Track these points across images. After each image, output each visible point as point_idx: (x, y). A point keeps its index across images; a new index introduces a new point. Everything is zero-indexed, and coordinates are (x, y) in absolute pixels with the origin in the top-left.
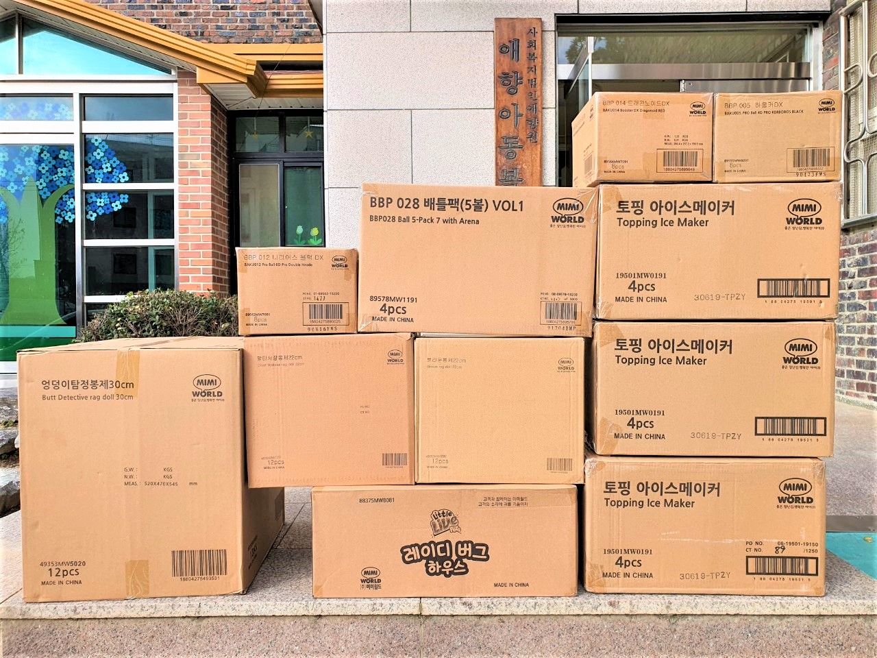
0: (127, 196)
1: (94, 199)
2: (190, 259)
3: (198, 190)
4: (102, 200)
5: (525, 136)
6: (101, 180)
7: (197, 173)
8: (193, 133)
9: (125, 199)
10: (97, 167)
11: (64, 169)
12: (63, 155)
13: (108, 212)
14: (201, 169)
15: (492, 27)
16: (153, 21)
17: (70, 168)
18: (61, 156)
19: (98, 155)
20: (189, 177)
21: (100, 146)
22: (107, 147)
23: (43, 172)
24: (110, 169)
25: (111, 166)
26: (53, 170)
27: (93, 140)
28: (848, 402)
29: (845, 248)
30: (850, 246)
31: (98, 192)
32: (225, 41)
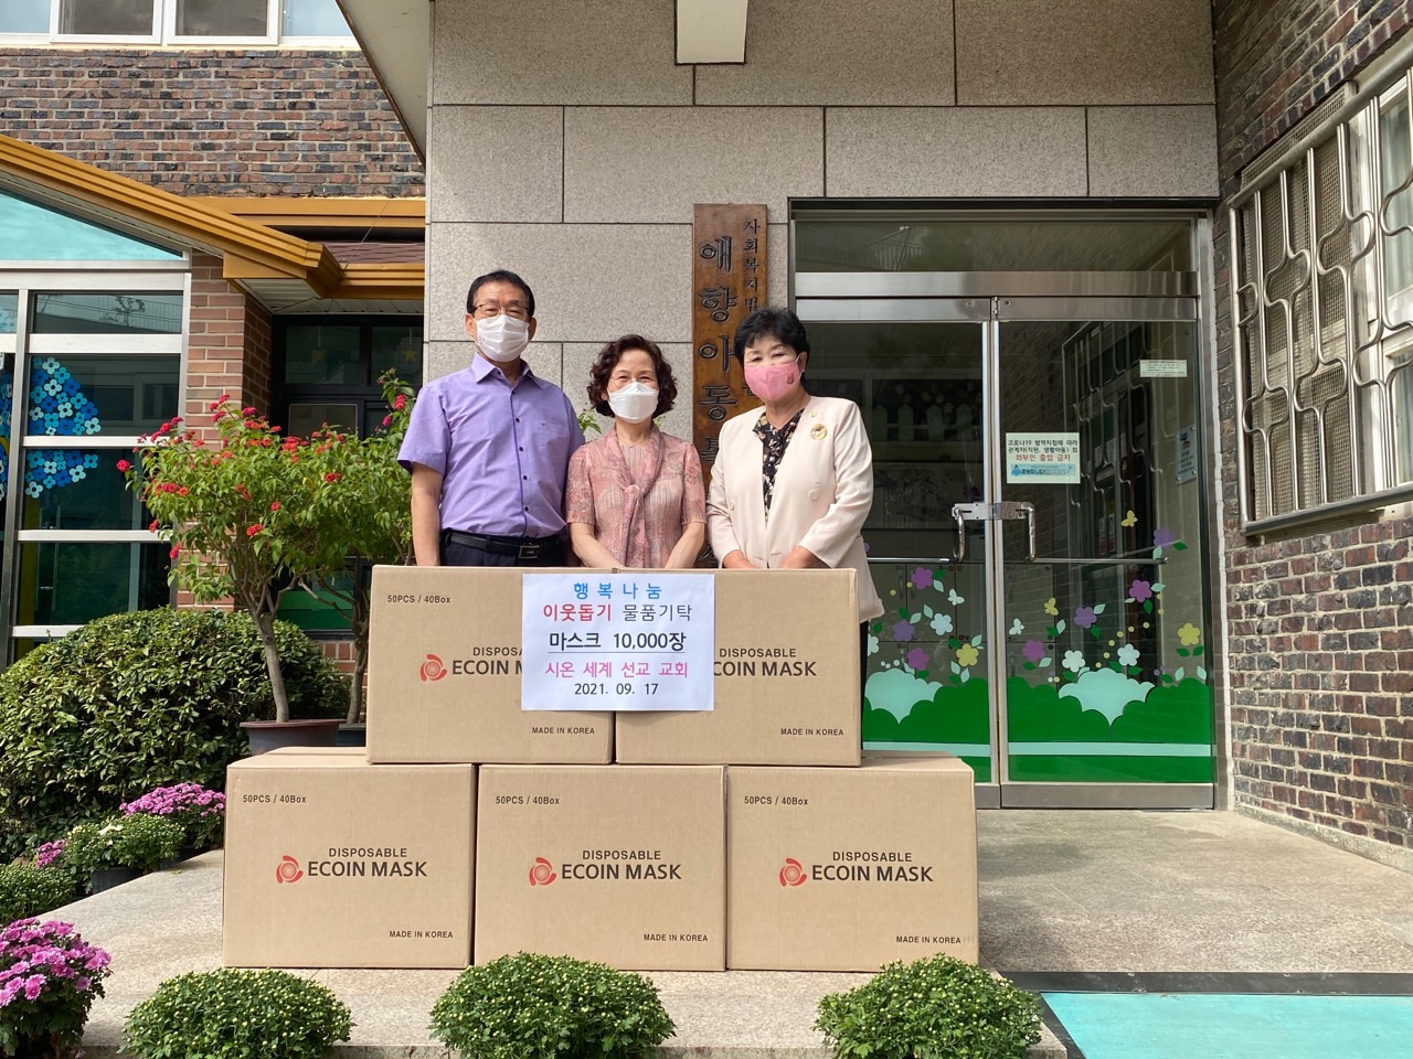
0: (95, 458)
1: (41, 462)
4: (54, 464)
6: (54, 430)
8: (214, 355)
9: (92, 461)
10: (50, 409)
13: (62, 484)
15: (690, 218)
16: (155, 157)
19: (52, 388)
21: (57, 375)
22: (67, 376)
24: (70, 413)
25: (73, 408)
27: (45, 366)
28: (1264, 818)
29: (1251, 566)
30: (1258, 565)
31: (49, 452)
32: (276, 190)
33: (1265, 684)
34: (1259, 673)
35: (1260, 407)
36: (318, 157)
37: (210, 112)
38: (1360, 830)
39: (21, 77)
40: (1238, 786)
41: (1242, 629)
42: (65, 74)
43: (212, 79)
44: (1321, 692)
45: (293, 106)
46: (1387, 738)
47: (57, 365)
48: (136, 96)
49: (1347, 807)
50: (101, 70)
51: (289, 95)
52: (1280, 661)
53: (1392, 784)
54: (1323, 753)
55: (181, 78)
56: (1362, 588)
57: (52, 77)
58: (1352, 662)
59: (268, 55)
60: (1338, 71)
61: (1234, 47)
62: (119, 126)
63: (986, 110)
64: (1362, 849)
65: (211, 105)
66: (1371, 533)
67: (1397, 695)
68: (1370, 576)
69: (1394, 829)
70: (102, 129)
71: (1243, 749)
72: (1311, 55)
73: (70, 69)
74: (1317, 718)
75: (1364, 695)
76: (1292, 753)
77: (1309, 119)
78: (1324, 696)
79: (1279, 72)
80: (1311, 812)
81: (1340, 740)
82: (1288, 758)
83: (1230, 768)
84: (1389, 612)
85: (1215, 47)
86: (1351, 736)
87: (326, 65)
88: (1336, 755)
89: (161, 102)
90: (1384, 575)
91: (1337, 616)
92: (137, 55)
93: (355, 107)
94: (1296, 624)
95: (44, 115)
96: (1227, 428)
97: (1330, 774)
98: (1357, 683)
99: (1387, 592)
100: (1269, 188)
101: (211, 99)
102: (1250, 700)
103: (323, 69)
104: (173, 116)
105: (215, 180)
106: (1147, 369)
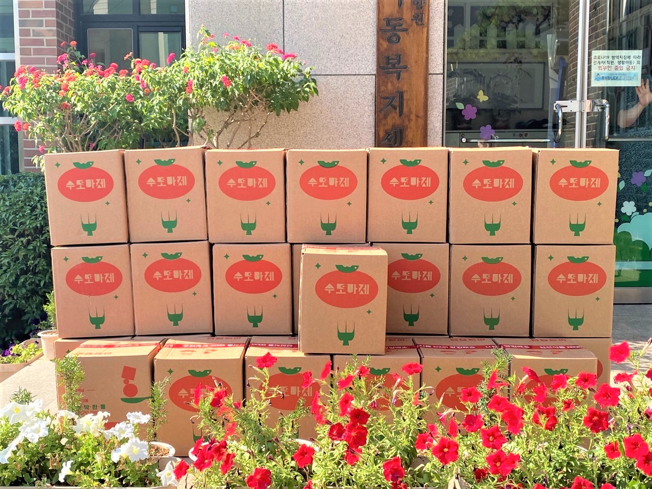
5: (410, 19)
7: (41, 42)
14: (45, 38)
20: (32, 47)
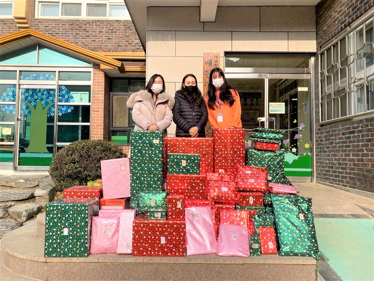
0: (73, 107)
1: (61, 108)
2: (95, 130)
3: (99, 105)
4: (64, 109)
6: (64, 101)
7: (99, 100)
8: (98, 85)
9: (72, 108)
10: (63, 97)
11: (51, 97)
12: (52, 92)
13: (66, 113)
14: (100, 98)
15: (203, 55)
16: (83, 43)
17: (54, 97)
18: (50, 93)
19: (64, 92)
20: (96, 101)
21: (65, 89)
22: (67, 90)
23: (44, 98)
24: (67, 98)
25: (68, 97)
26: (48, 98)
27: (62, 87)
28: (323, 184)
29: (321, 131)
30: (323, 131)
31: (63, 106)
32: (108, 50)
33: (324, 156)
34: (322, 154)
35: (324, 97)
36: (117, 43)
37: (94, 33)
38: (346, 186)
39: (53, 25)
40: (317, 177)
41: (318, 145)
42: (63, 25)
43: (95, 26)
44: (337, 158)
45: (112, 32)
46: (353, 167)
47: (64, 87)
48: (78, 29)
49: (343, 182)
50: (70, 24)
51: (111, 30)
52: (328, 151)
53: (353, 176)
54: (337, 170)
55: (88, 26)
56: (348, 135)
57: (60, 25)
58: (345, 151)
59: (107, 21)
60: (346, 23)
61: (321, 19)
62: (75, 36)
63: (266, 33)
64: (346, 190)
65: (94, 32)
66: (351, 124)
67: (355, 158)
68: (350, 133)
69: (354, 186)
70: (71, 37)
71: (318, 170)
72: (340, 20)
73: (64, 23)
74: (336, 163)
75: (348, 158)
76: (330, 170)
77: (338, 34)
78: (338, 158)
79: (332, 24)
80: (334, 182)
81: (341, 167)
82: (329, 171)
83: (315, 174)
84: (354, 140)
85: (316, 19)
86: (344, 166)
87: (119, 23)
88: (340, 170)
89: (84, 31)
90: (353, 132)
91: (342, 141)
92: (78, 20)
93: (125, 32)
94: (332, 143)
95: (58, 34)
96: (316, 102)
97: (339, 174)
98: (346, 155)
99: (354, 136)
100: (329, 50)
101: (94, 30)
102: (320, 159)
103: (118, 24)
104: (86, 34)
105: (95, 48)
106: (300, 89)
